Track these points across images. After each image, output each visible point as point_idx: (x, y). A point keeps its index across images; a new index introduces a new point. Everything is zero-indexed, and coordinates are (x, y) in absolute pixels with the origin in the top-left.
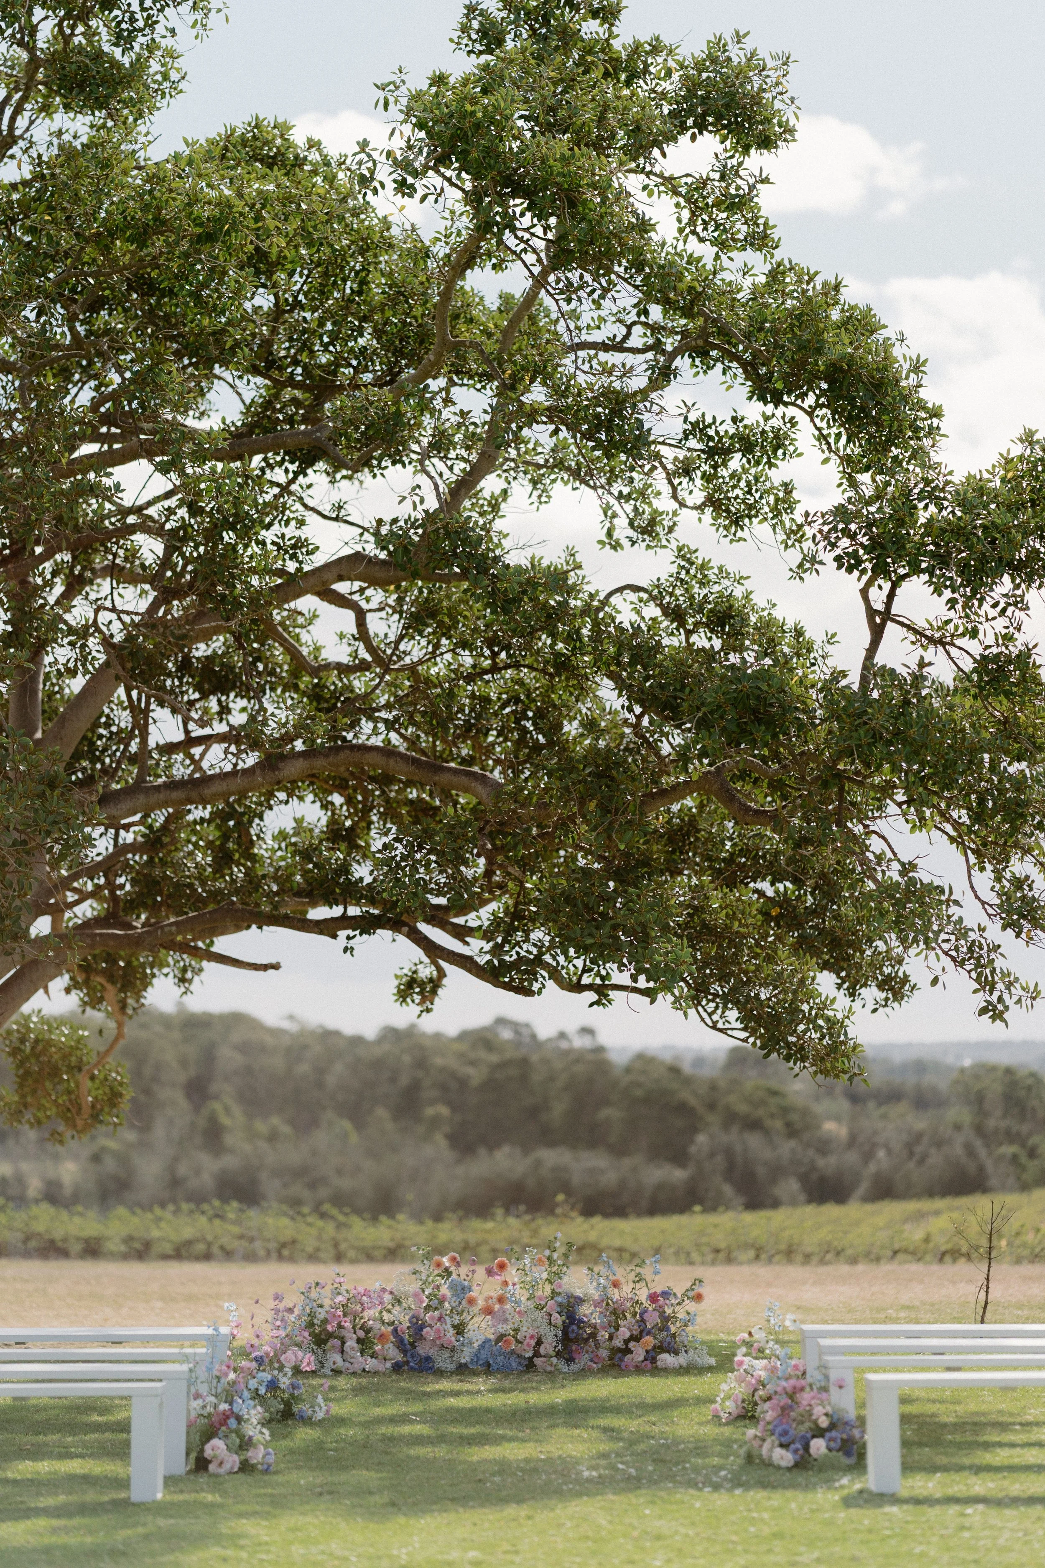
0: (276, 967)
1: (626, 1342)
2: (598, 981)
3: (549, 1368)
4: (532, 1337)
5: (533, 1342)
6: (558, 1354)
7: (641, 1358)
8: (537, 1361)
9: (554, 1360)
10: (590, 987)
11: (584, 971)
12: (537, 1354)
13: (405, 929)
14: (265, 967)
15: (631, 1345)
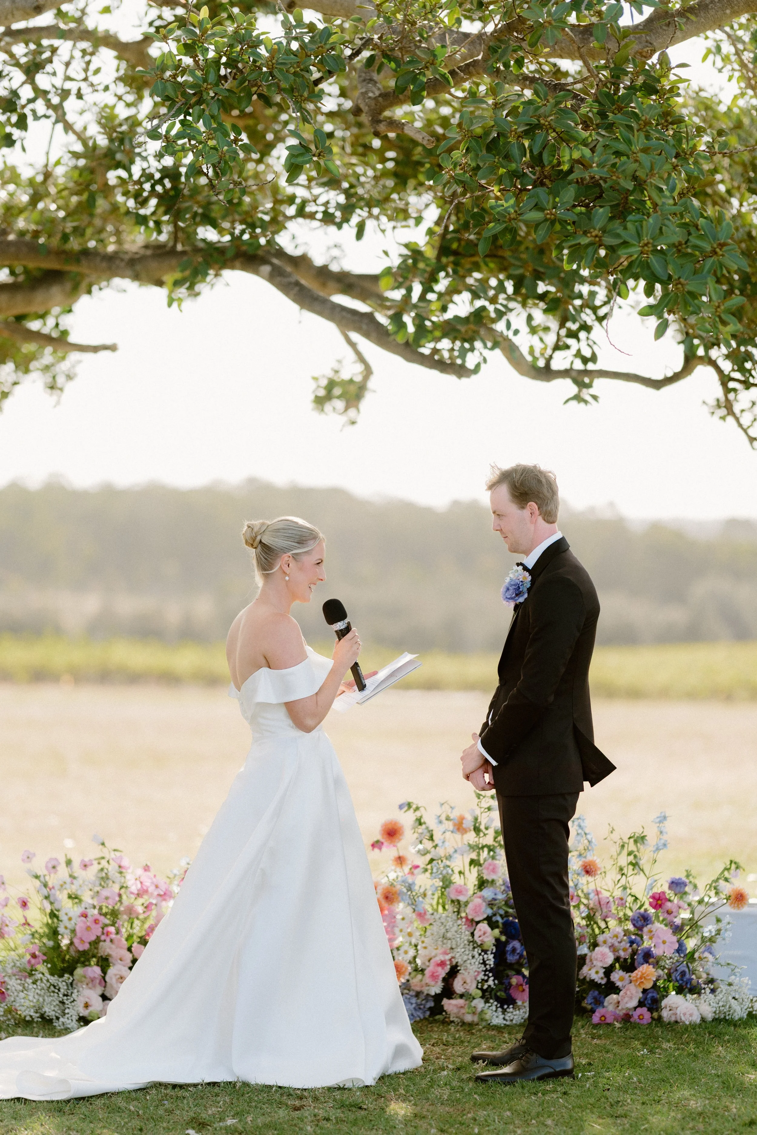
0: (112, 348)
1: (609, 971)
2: (578, 365)
3: (469, 1018)
4: (442, 964)
5: (442, 973)
6: (486, 994)
7: (634, 1003)
8: (449, 1005)
9: (479, 1004)
10: (566, 373)
11: (557, 347)
12: (448, 992)
13: (266, 269)
14: (95, 349)
15: (617, 976)
